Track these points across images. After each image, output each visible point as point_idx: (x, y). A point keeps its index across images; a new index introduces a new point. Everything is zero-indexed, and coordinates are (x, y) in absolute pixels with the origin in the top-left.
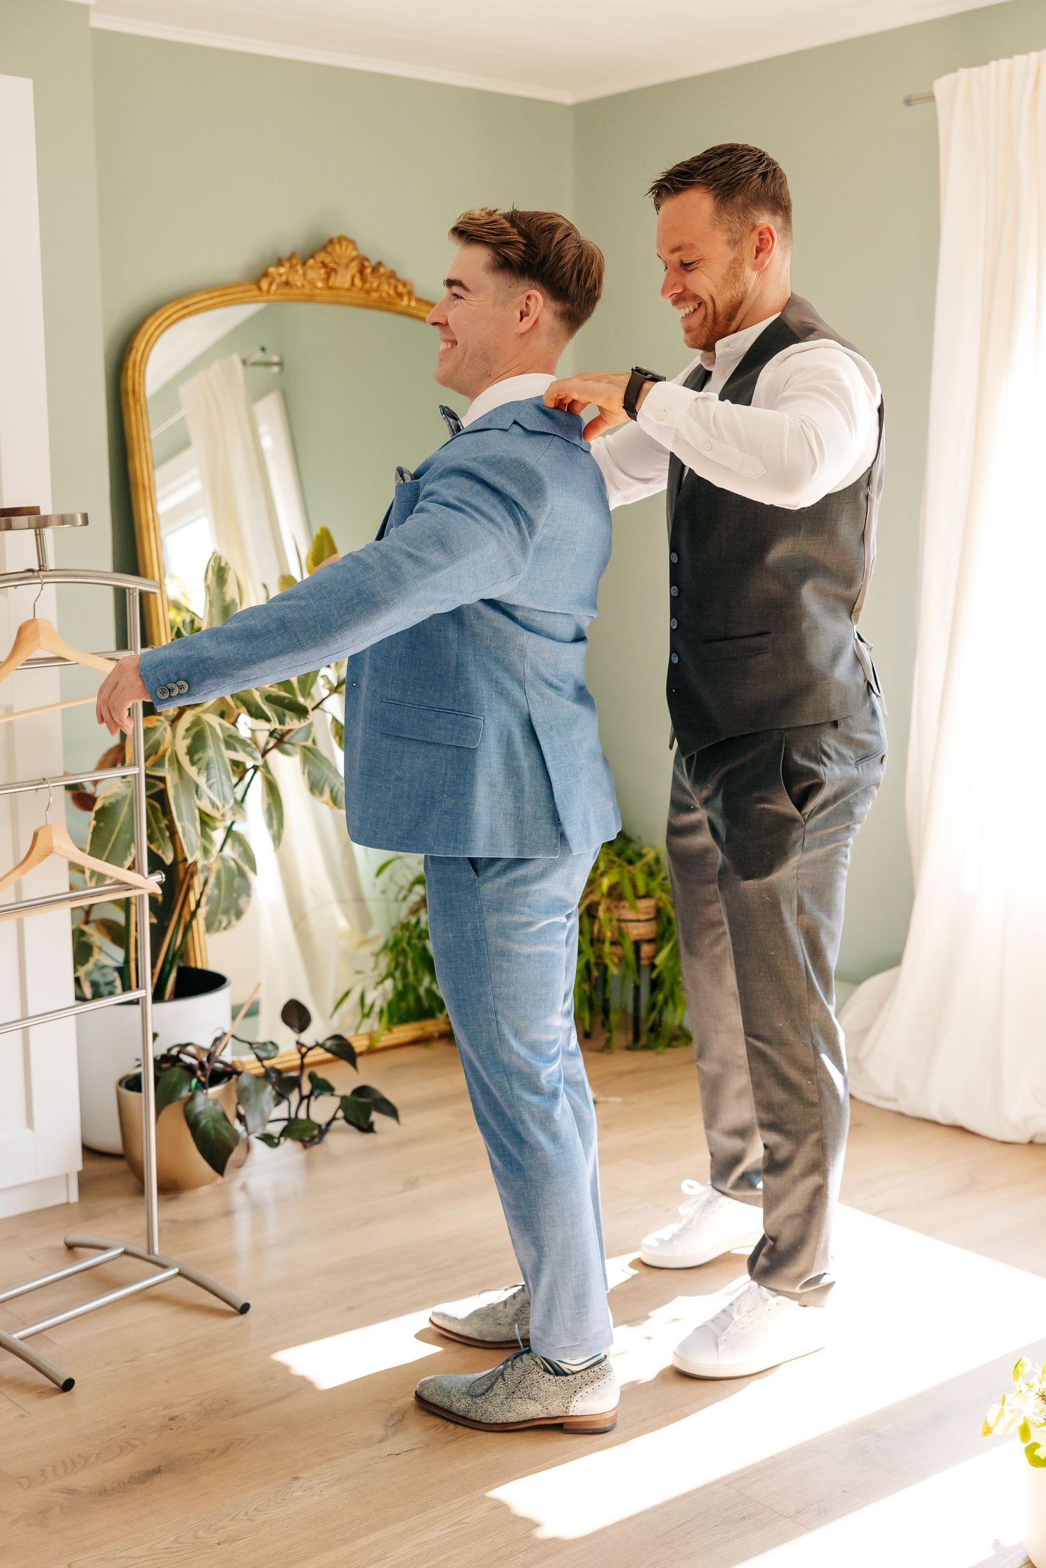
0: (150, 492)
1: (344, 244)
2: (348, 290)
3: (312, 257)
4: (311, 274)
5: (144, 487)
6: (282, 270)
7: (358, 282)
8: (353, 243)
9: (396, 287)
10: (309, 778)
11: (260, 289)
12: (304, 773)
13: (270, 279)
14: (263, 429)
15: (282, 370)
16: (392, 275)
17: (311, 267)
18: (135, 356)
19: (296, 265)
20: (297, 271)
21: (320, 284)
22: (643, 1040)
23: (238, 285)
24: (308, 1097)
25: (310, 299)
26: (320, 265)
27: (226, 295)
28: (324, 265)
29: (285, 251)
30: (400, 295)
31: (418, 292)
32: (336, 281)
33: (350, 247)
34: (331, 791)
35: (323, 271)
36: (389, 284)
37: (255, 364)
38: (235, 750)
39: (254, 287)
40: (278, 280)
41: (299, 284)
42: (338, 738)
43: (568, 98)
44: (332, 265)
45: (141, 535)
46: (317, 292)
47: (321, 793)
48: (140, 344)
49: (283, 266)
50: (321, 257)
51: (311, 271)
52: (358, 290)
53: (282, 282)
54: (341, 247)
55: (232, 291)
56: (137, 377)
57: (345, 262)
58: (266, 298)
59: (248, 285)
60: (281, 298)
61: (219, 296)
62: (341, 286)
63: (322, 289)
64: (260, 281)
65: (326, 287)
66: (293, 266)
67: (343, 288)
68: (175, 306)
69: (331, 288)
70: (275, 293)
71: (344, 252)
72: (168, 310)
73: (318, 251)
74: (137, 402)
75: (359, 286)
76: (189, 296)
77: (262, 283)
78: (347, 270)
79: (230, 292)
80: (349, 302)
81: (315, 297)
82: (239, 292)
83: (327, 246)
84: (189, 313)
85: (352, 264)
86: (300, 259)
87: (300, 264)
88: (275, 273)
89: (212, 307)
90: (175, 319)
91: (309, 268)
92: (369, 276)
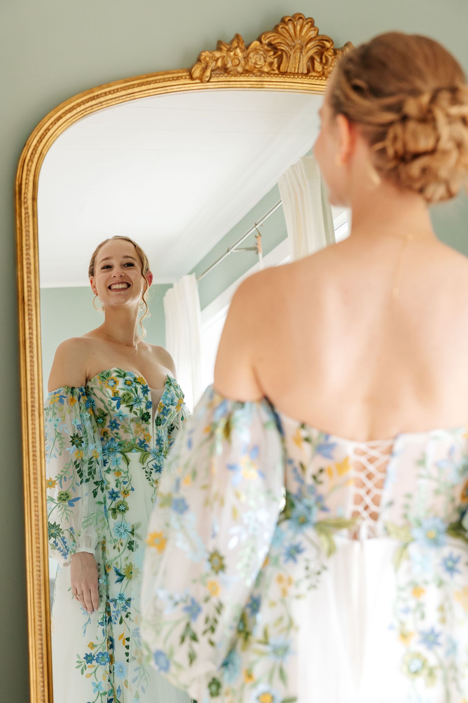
1: (300, 23)
2: (302, 74)
3: (259, 40)
4: (253, 58)
6: (218, 54)
7: (318, 66)
8: (312, 22)
11: (192, 76)
13: (203, 65)
17: (256, 50)
19: (236, 48)
20: (238, 55)
21: (266, 69)
23: (165, 73)
26: (266, 47)
28: (272, 47)
32: (289, 65)
33: (307, 27)
39: (185, 75)
40: (212, 65)
41: (240, 69)
44: (284, 47)
49: (221, 50)
50: (270, 38)
51: (254, 55)
52: (318, 75)
53: (218, 68)
54: (295, 27)
55: (155, 80)
56: (24, 177)
57: (300, 44)
58: (201, 85)
59: (178, 72)
60: (221, 86)
61: (139, 85)
62: (295, 70)
63: (271, 74)
64: (192, 68)
65: (277, 72)
66: (232, 49)
67: (298, 73)
68: (81, 98)
69: (284, 74)
70: (211, 80)
71: (298, 32)
72: (71, 102)
73: (265, 33)
74: (23, 204)
75: (319, 71)
76: (100, 87)
77: (193, 70)
78: (301, 52)
79: (153, 81)
80: (308, 88)
81: (264, 83)
82: (164, 80)
83: (277, 26)
84: (100, 105)
85: (309, 46)
86: (243, 42)
87: (243, 47)
88: (210, 57)
89: (131, 97)
90: (80, 113)
91: (252, 51)
92: (330, 59)
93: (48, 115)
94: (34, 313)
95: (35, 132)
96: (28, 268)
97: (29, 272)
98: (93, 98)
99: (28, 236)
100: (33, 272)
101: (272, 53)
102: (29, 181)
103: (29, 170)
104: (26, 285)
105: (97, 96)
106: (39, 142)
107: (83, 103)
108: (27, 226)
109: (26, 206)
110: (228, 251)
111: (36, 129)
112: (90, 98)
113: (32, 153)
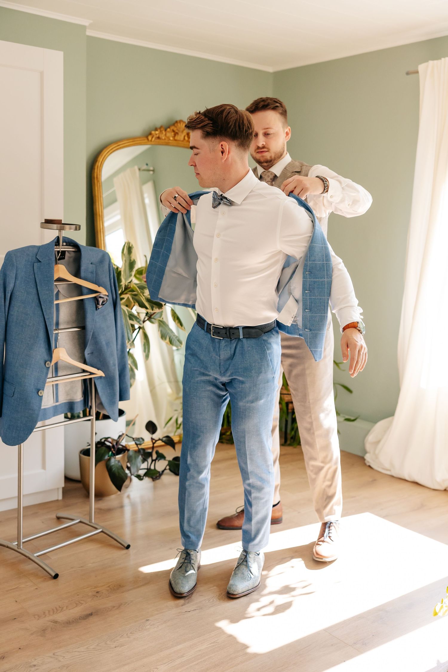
0: (102, 218)
1: (182, 123)
2: (183, 141)
3: (169, 127)
4: (168, 134)
5: (99, 215)
6: (157, 132)
7: (186, 138)
10: (161, 333)
11: (148, 140)
12: (159, 331)
13: (152, 136)
14: (146, 195)
15: (154, 173)
17: (169, 132)
18: (98, 164)
19: (162, 130)
20: (163, 133)
21: (171, 138)
22: (288, 442)
23: (139, 138)
24: (155, 460)
25: (167, 144)
26: (172, 131)
27: (134, 141)
28: (173, 131)
29: (158, 125)
32: (177, 138)
34: (170, 338)
35: (173, 133)
37: (144, 170)
38: (133, 320)
39: (146, 139)
40: (155, 136)
41: (163, 138)
42: (173, 317)
43: (271, 69)
44: (177, 131)
45: (98, 234)
46: (170, 141)
47: (165, 339)
48: (100, 159)
50: (172, 128)
52: (186, 141)
53: (157, 137)
54: (180, 124)
55: (137, 140)
58: (150, 143)
59: (143, 138)
60: (156, 144)
61: (132, 142)
63: (172, 140)
64: (148, 137)
65: (174, 140)
67: (180, 140)
68: (115, 145)
69: (176, 140)
70: (153, 142)
71: (181, 126)
72: (112, 146)
73: (171, 126)
76: (120, 141)
78: (182, 133)
81: (170, 143)
82: (139, 140)
83: (175, 124)
84: (120, 148)
85: (184, 131)
86: (164, 128)
87: (164, 130)
88: (154, 133)
89: (129, 146)
90: (114, 150)
93: (104, 150)
95: (100, 157)
102: (100, 174)
103: (100, 170)
105: (120, 145)
106: (102, 160)
107: (116, 147)
111: (100, 155)
112: (117, 145)
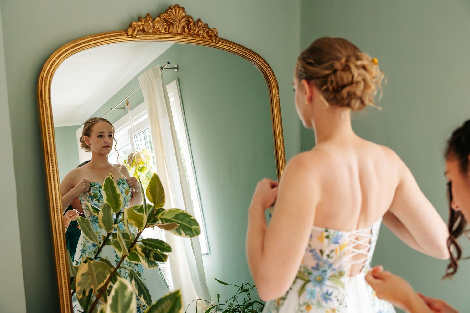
0: (51, 156)
1: (178, 9)
2: (180, 34)
3: (159, 16)
4: (157, 26)
5: (47, 152)
6: (140, 23)
7: (186, 30)
8: (183, 9)
9: (208, 32)
11: (127, 34)
13: (133, 29)
14: (170, 94)
15: (178, 70)
16: (206, 25)
17: (158, 22)
18: (43, 74)
19: (149, 20)
20: (150, 24)
21: (163, 31)
23: (114, 32)
26: (163, 21)
27: (105, 38)
28: (166, 21)
29: (144, 14)
30: (211, 37)
31: (220, 35)
32: (173, 29)
33: (181, 11)
36: (204, 31)
39: (124, 33)
40: (137, 29)
41: (151, 31)
44: (170, 21)
46: (163, 35)
48: (47, 67)
49: (141, 21)
50: (164, 16)
51: (158, 24)
52: (186, 34)
53: (140, 30)
54: (176, 11)
55: (109, 36)
56: (43, 87)
57: (178, 19)
58: (132, 39)
59: (120, 32)
60: (141, 39)
61: (101, 38)
62: (176, 32)
63: (165, 33)
64: (127, 30)
65: (167, 32)
66: (147, 21)
67: (177, 33)
68: (71, 45)
69: (171, 33)
70: (137, 36)
71: (177, 14)
72: (66, 47)
73: (162, 13)
74: (44, 102)
75: (187, 32)
76: (81, 39)
77: (128, 31)
78: (179, 24)
79: (108, 36)
80: (182, 41)
81: (162, 38)
82: (114, 36)
83: (167, 10)
84: (81, 48)
85: (182, 20)
86: (151, 17)
87: (152, 20)
88: (136, 25)
89: (97, 44)
90: (71, 53)
91: (156, 22)
92: (192, 27)
93: (54, 54)
94: (54, 159)
95: (47, 63)
96: (49, 136)
97: (50, 138)
98: (78, 45)
99: (47, 118)
100: (52, 137)
101: (166, 24)
102: (46, 89)
103: (45, 83)
104: (48, 144)
105: (80, 43)
106: (50, 68)
107: (73, 47)
108: (47, 113)
109: (45, 102)
110: (111, 109)
111: (47, 61)
112: (76, 45)
113: (47, 74)
